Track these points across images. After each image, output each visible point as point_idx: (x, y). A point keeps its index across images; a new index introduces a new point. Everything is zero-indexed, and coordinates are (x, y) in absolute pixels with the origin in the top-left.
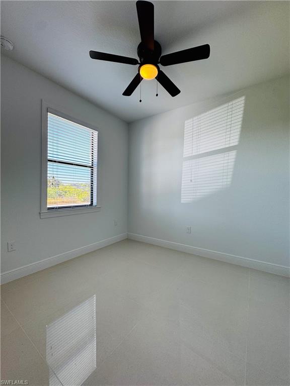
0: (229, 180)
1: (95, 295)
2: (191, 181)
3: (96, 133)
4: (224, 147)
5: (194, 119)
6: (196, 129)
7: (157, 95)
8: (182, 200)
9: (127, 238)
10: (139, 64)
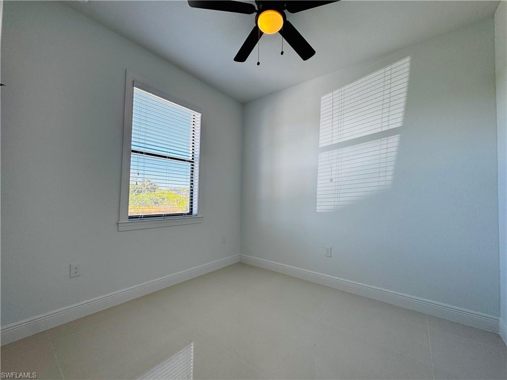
0: (389, 178)
1: (192, 344)
2: (331, 180)
3: (198, 116)
4: (379, 130)
5: (334, 93)
6: (338, 107)
7: (282, 53)
8: (318, 208)
9: (239, 261)
10: (256, 11)
